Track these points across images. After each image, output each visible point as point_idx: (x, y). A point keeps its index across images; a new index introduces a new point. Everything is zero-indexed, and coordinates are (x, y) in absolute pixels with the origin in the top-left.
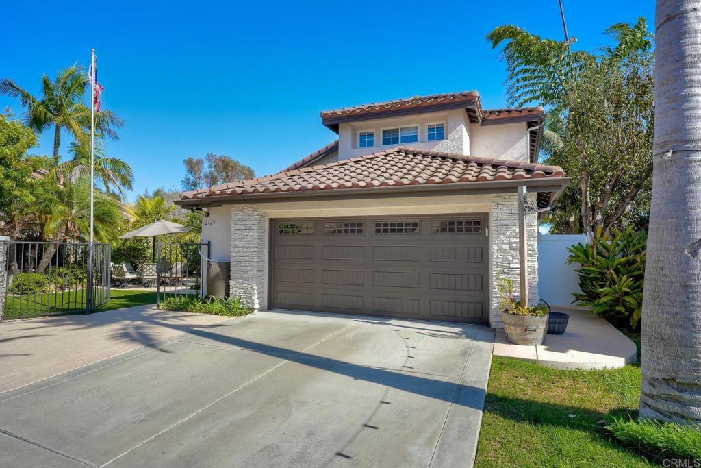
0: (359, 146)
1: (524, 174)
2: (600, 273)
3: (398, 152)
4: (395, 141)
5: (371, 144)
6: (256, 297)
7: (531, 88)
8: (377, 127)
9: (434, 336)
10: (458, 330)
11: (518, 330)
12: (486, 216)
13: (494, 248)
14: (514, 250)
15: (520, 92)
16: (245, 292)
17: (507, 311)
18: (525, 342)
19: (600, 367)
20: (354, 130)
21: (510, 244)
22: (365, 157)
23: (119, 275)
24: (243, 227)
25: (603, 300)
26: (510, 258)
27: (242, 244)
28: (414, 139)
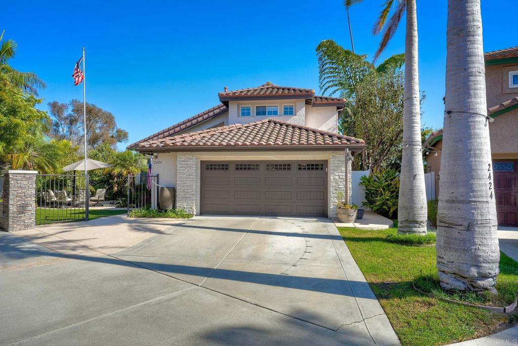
0: (241, 115)
1: (346, 142)
2: (375, 190)
3: (269, 122)
4: (264, 113)
5: (248, 114)
6: (194, 208)
7: (332, 79)
8: (253, 105)
9: (305, 222)
10: (316, 220)
11: (345, 216)
12: (326, 161)
13: (331, 178)
14: (341, 179)
15: (326, 80)
16: (187, 205)
17: (340, 208)
18: (348, 221)
19: (380, 229)
20: (238, 105)
21: (339, 176)
22: (251, 124)
23: (60, 199)
24: (186, 166)
25: (378, 203)
26: (339, 183)
27: (185, 176)
28: (275, 113)
